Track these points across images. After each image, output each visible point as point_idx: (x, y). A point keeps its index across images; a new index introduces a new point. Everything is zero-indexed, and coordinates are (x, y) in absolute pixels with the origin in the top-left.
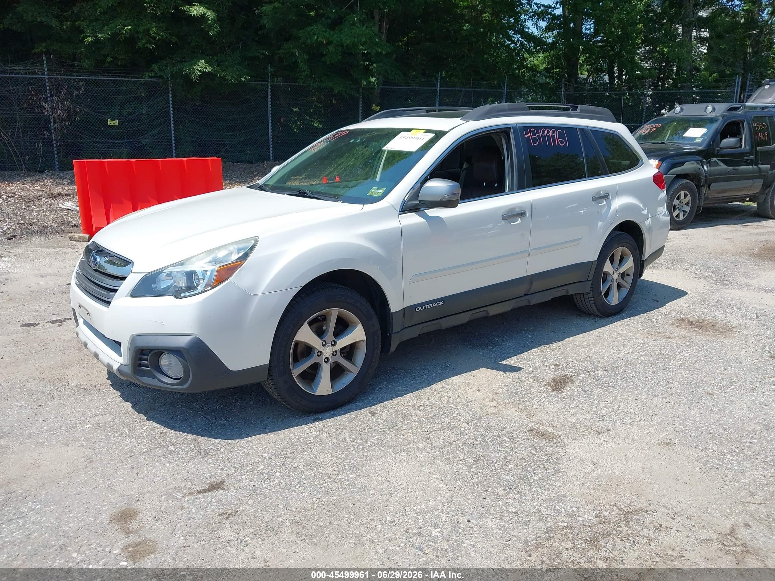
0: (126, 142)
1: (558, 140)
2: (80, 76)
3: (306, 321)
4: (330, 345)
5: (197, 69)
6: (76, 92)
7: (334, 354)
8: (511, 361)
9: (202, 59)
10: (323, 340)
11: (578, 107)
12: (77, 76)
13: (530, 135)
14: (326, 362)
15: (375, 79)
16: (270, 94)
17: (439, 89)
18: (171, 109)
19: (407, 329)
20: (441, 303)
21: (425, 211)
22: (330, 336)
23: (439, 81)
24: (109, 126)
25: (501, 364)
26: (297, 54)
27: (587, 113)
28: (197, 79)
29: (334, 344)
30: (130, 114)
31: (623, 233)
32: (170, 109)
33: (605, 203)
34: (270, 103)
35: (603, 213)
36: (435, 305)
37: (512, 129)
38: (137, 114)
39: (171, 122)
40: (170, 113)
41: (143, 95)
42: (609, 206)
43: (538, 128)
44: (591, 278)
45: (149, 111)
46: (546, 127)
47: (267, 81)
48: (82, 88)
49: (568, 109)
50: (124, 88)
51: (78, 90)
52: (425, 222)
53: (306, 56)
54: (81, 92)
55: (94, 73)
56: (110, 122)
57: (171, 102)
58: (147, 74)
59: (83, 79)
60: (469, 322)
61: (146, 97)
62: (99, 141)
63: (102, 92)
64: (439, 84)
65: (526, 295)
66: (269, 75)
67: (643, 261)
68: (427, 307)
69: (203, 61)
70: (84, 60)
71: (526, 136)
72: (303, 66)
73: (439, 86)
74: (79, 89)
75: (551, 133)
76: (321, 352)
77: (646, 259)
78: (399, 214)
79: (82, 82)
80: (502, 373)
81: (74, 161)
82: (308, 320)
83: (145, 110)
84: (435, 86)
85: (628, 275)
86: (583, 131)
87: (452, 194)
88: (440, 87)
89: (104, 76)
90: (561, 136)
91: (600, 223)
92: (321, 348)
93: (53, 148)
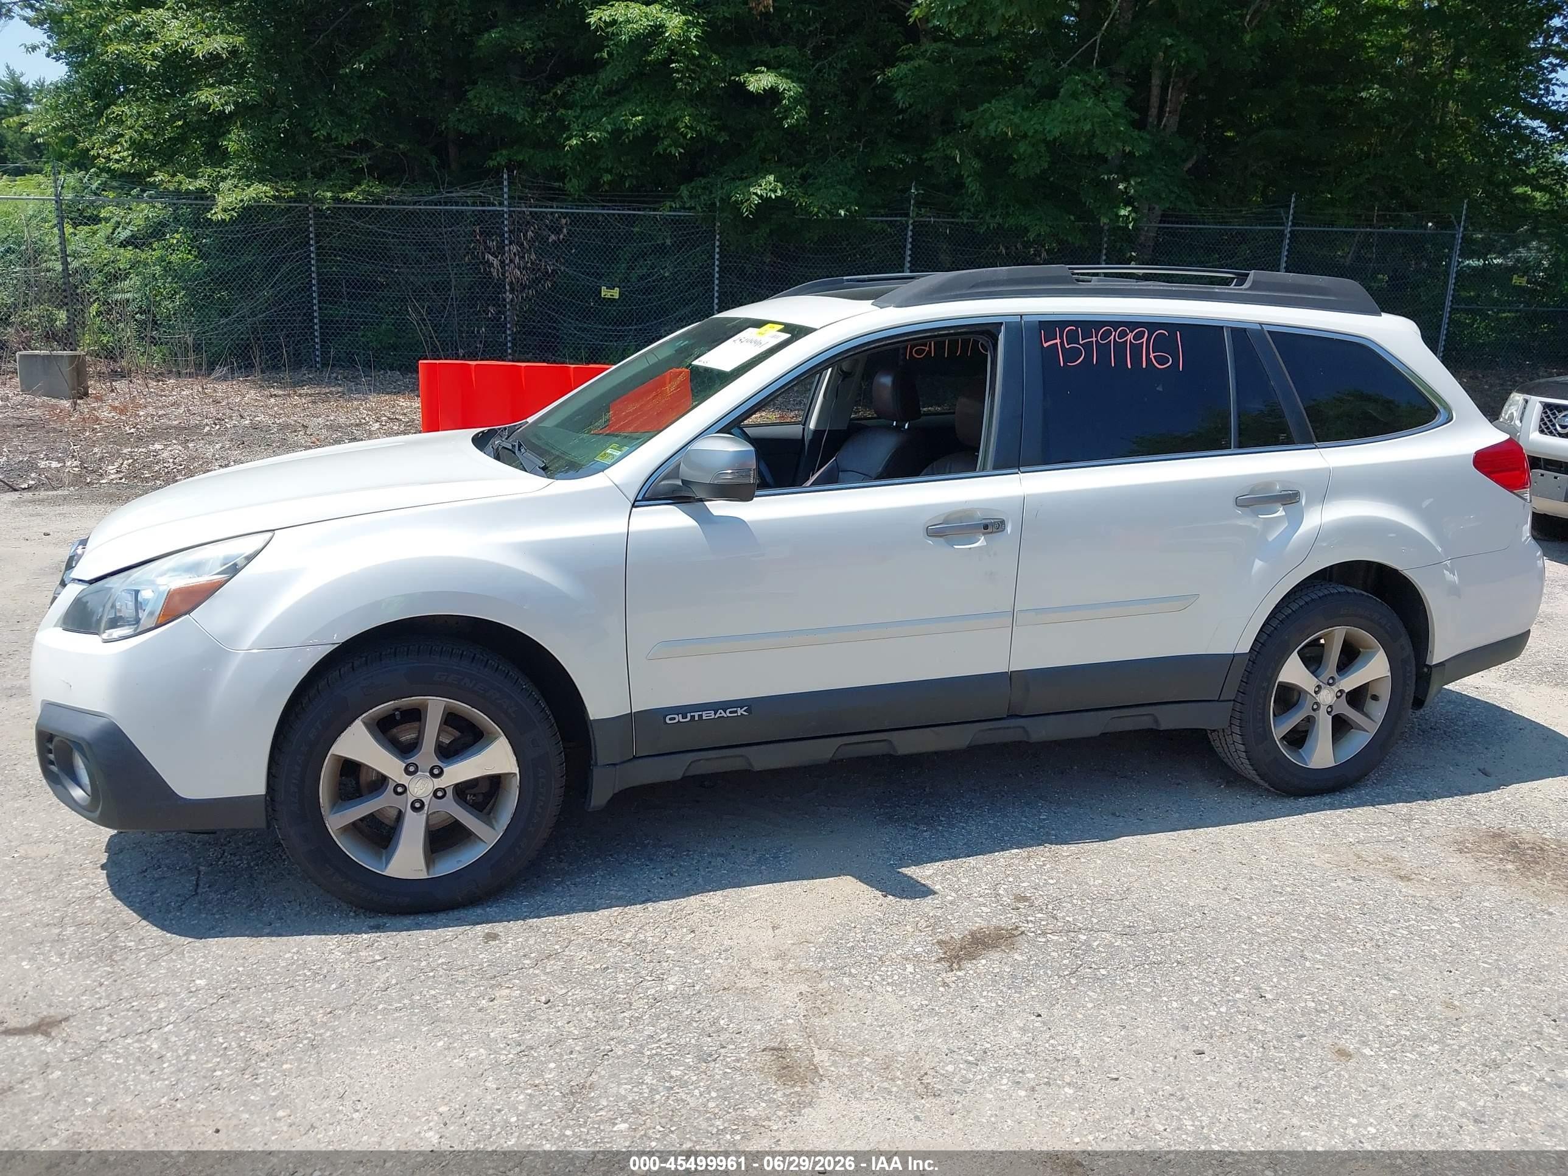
0: (636, 330)
1: (1152, 355)
2: (562, 208)
3: (360, 718)
4: (428, 774)
5: (756, 194)
6: (553, 237)
7: (438, 794)
8: (922, 873)
9: (771, 174)
10: (409, 761)
11: (1247, 275)
12: (557, 207)
13: (1058, 341)
14: (413, 808)
15: (1130, 209)
16: (910, 240)
17: (1289, 229)
18: (717, 269)
19: (640, 761)
20: (740, 712)
21: (707, 503)
22: (426, 755)
23: (1291, 211)
24: (604, 298)
25: (899, 872)
26: (958, 160)
27: (1270, 290)
28: (751, 212)
29: (436, 773)
30: (641, 278)
31: (1350, 590)
32: (714, 270)
33: (1281, 512)
34: (909, 259)
35: (1270, 539)
36: (721, 713)
37: (1003, 328)
38: (654, 278)
39: (713, 295)
40: (713, 277)
41: (668, 242)
42: (1296, 521)
43: (1088, 325)
44: (1230, 693)
45: (676, 273)
46: (1116, 324)
47: (907, 215)
48: (565, 230)
49: (1226, 282)
50: (636, 229)
51: (558, 233)
52: (693, 527)
53: (976, 164)
54: (561, 237)
55: (585, 201)
56: (605, 293)
57: (717, 256)
58: (668, 204)
59: (567, 213)
60: (832, 762)
61: (673, 245)
62: (585, 326)
63: (597, 237)
64: (1291, 218)
65: (1011, 716)
66: (912, 202)
67: (1430, 667)
68: (700, 716)
69: (771, 178)
70: (570, 179)
71: (1045, 345)
72: (972, 186)
73: (1290, 223)
74: (557, 231)
75: (1130, 336)
76: (403, 786)
77: (1442, 664)
78: (633, 506)
79: (565, 218)
80: (879, 894)
81: (421, 361)
82: (364, 715)
83: (668, 270)
84: (1282, 224)
85: (1375, 698)
86: (1241, 334)
87: (740, 471)
88: (1294, 225)
89: (603, 207)
90: (1160, 344)
91: (1258, 564)
92: (405, 779)
93: (506, 337)
